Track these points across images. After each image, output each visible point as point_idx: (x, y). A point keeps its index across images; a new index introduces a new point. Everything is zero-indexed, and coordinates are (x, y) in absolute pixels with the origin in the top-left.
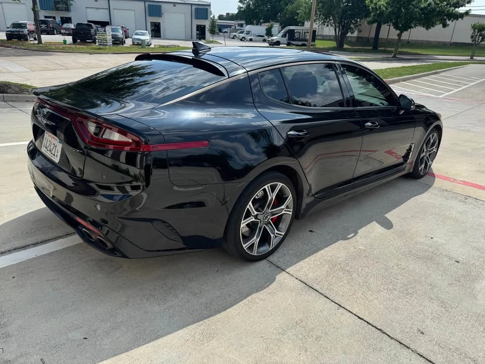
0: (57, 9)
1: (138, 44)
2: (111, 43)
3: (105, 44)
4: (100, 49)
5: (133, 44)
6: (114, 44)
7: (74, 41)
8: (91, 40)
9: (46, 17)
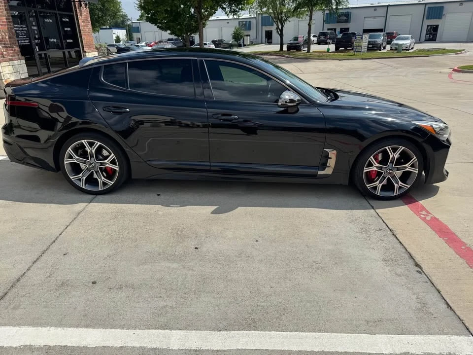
0: (338, 22)
1: (396, 49)
2: (366, 50)
3: (359, 50)
4: (354, 55)
5: (391, 49)
6: (369, 50)
7: (337, 49)
8: (351, 47)
9: (328, 29)
